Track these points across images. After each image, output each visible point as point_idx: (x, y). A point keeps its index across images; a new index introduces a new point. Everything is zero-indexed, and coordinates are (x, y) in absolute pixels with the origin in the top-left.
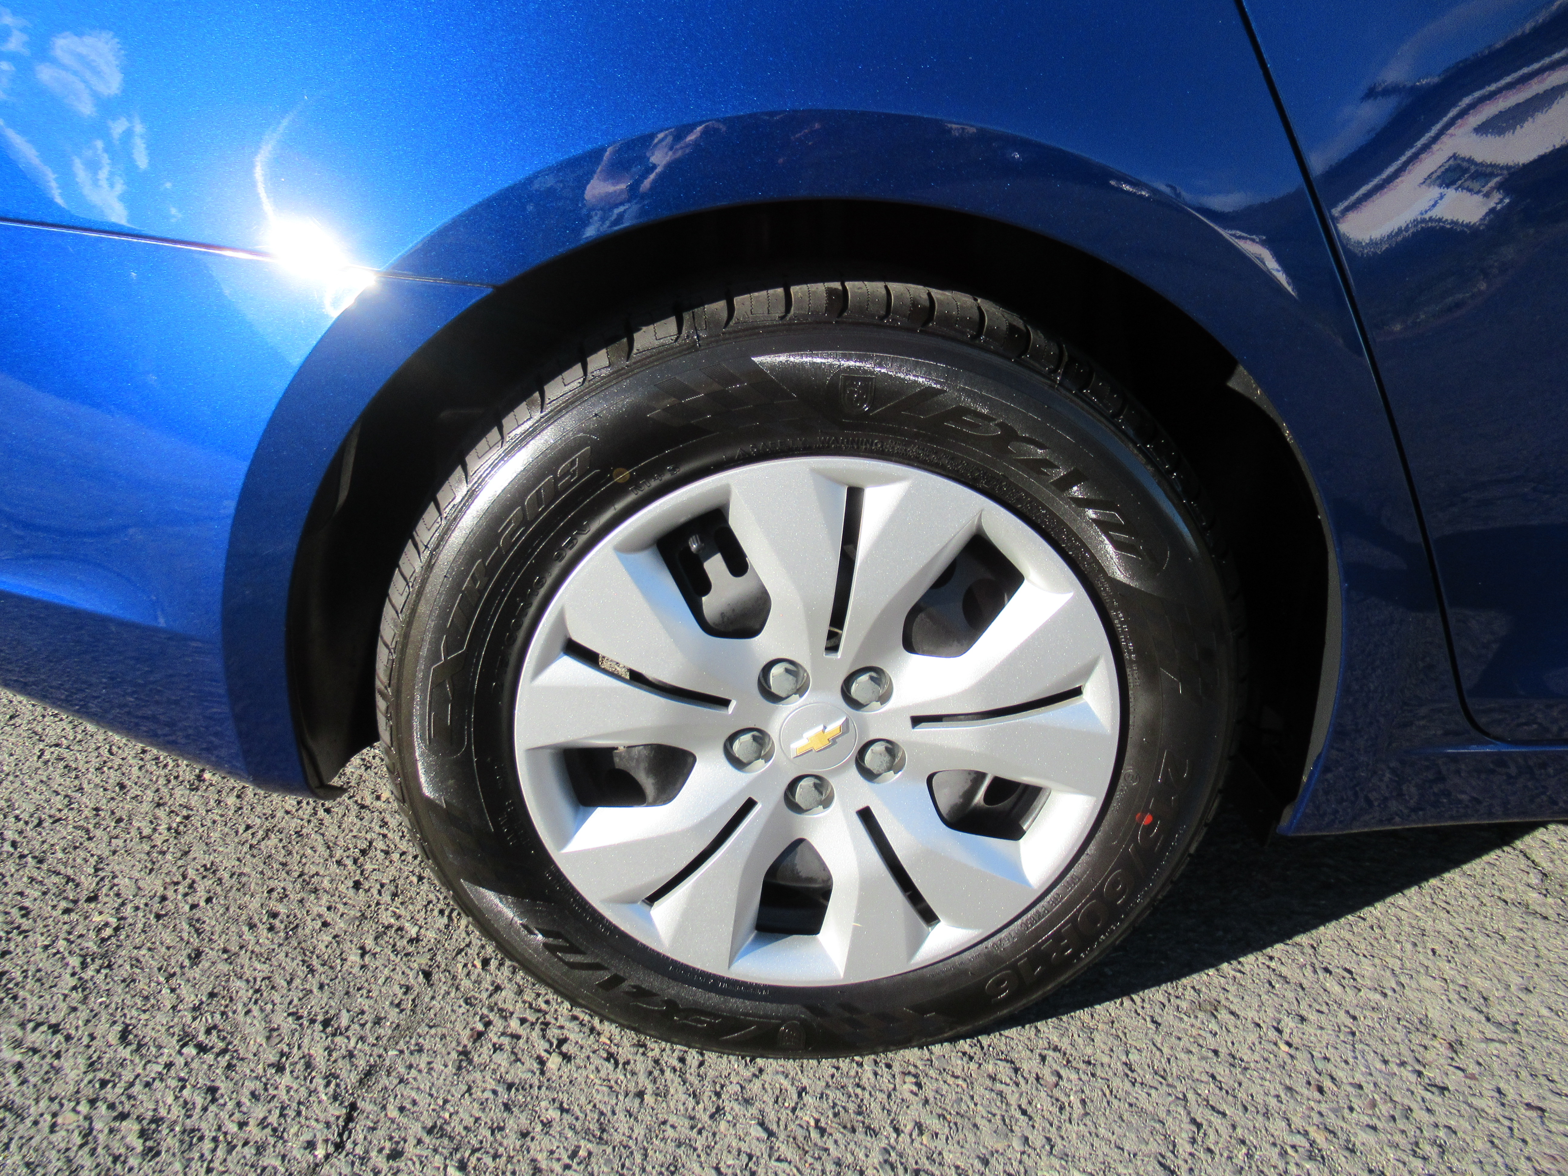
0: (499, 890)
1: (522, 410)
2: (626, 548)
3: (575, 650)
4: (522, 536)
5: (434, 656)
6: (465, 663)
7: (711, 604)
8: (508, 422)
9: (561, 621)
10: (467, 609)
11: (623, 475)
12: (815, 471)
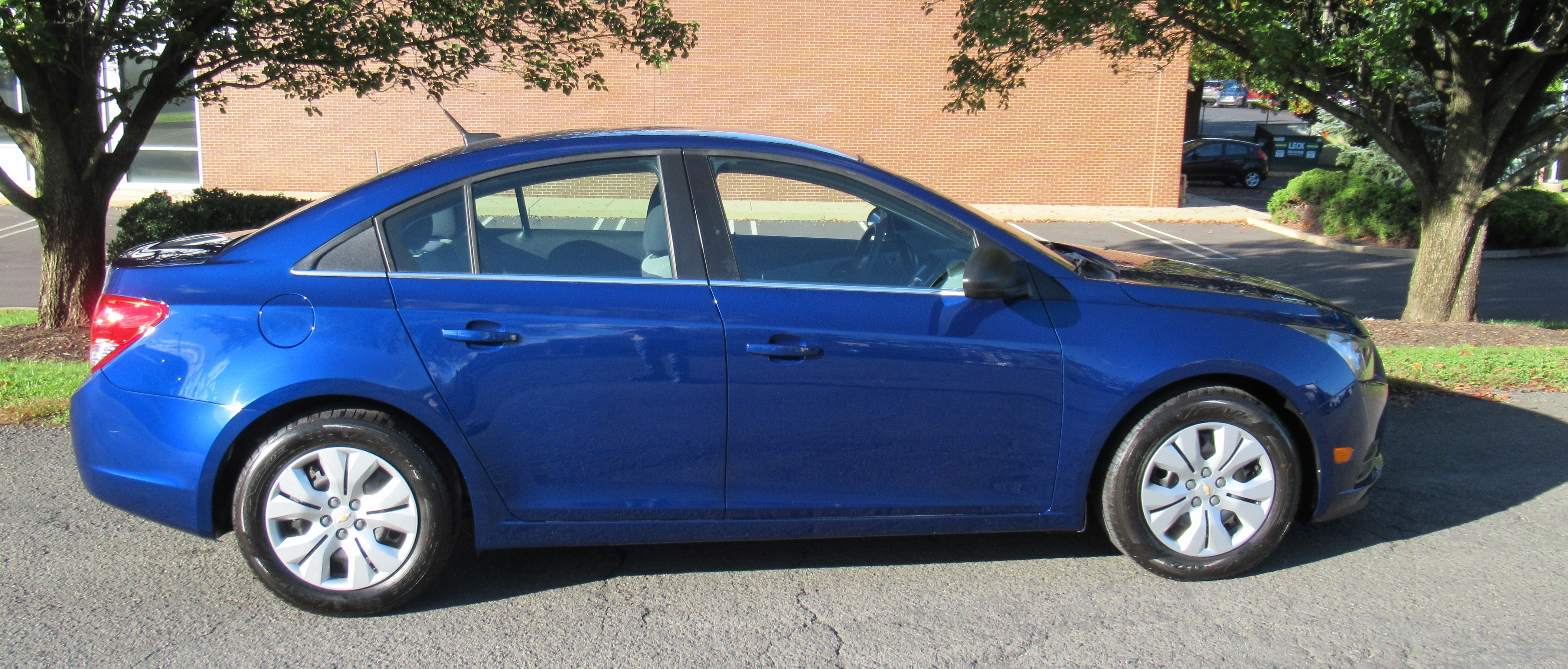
0: (259, 558)
1: (272, 437)
2: (294, 468)
3: (282, 494)
4: (269, 465)
5: (248, 493)
6: (255, 495)
7: (316, 483)
8: (269, 439)
9: (278, 486)
10: (256, 483)
11: (293, 451)
12: (338, 451)
